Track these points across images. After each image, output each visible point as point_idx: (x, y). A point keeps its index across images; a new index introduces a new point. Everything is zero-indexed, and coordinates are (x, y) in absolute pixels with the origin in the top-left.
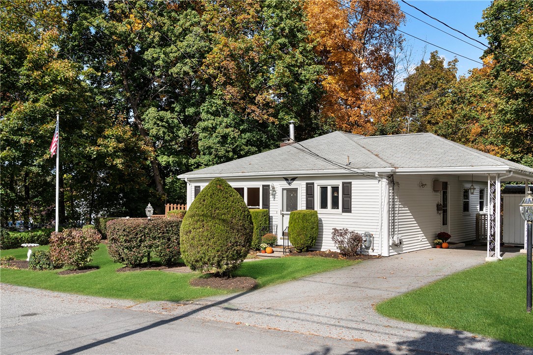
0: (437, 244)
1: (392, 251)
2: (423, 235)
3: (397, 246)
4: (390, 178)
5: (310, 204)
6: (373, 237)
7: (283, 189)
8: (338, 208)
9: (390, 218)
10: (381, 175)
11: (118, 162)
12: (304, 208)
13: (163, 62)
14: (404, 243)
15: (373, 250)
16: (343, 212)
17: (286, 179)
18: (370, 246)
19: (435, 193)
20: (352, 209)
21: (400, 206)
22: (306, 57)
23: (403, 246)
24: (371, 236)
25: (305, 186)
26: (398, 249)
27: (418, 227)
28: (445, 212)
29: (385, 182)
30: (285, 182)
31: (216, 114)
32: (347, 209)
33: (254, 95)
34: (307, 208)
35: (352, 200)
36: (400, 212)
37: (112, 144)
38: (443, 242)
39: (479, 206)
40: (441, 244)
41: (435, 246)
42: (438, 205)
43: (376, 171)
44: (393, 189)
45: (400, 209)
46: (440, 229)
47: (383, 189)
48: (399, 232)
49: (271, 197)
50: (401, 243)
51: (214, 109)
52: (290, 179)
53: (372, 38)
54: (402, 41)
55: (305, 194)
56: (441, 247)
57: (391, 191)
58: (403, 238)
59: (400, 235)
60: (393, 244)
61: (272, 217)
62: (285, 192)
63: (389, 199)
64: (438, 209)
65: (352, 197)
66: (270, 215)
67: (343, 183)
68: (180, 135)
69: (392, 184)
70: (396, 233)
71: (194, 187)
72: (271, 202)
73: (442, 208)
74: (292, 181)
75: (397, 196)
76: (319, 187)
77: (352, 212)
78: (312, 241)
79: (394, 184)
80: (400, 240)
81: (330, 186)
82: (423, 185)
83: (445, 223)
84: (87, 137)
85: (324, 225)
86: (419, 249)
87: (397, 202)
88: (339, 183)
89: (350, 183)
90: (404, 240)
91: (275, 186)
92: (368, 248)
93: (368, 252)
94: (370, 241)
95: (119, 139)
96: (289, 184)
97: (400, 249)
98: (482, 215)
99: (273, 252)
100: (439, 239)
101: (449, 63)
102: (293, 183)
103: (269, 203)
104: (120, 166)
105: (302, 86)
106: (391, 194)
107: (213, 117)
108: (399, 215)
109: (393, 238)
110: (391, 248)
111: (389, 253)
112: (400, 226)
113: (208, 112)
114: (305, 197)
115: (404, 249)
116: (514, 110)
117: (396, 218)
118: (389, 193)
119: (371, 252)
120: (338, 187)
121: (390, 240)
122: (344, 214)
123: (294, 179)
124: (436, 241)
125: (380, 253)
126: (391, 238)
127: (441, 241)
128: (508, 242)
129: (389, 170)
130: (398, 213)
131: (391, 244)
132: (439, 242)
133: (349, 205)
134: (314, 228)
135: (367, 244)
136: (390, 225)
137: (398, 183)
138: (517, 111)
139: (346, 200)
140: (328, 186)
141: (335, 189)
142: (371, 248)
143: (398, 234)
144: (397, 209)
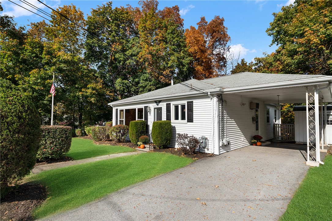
0: (253, 143)
1: (222, 150)
2: (244, 137)
3: (226, 146)
4: (219, 96)
5: (168, 117)
6: (208, 140)
7: (155, 108)
8: (185, 120)
9: (220, 126)
10: (213, 94)
11: (93, 100)
12: (165, 120)
13: (123, 58)
14: (231, 144)
15: (208, 149)
16: (188, 122)
17: (156, 102)
18: (206, 147)
19: (251, 110)
20: (194, 120)
21: (228, 118)
22: (185, 54)
23: (231, 146)
24: (206, 139)
25: (166, 106)
26: (227, 148)
27: (241, 132)
28: (257, 122)
29: (215, 99)
30: (155, 104)
31: (146, 80)
32: (190, 120)
33: (162, 72)
34: (167, 119)
35: (194, 114)
36: (228, 122)
37: (89, 91)
38: (258, 142)
39: (274, 120)
40: (256, 143)
41: (252, 144)
42: (253, 118)
43: (209, 91)
44: (222, 105)
45: (228, 120)
46: (255, 133)
47: (214, 104)
48: (227, 136)
49: (149, 113)
50: (229, 144)
51: (145, 78)
52: (158, 102)
53: (216, 48)
54: (229, 48)
55: (166, 111)
56: (256, 145)
57: (220, 106)
58: (230, 140)
59: (228, 138)
60: (222, 145)
61: (149, 125)
62: (156, 110)
63: (219, 112)
64: (253, 121)
65: (194, 112)
66: (148, 124)
67: (188, 102)
68: (132, 90)
69: (221, 101)
70: (225, 136)
71: (115, 109)
72: (148, 116)
73: (255, 120)
74: (159, 103)
75: (225, 110)
76: (174, 106)
77: (194, 122)
78: (167, 141)
79: (223, 101)
80: (228, 142)
81: (180, 105)
82: (244, 104)
83: (257, 129)
84: (77, 88)
85: (177, 130)
86: (242, 147)
87: (225, 114)
88: (185, 102)
89: (192, 102)
90: (231, 142)
91: (150, 107)
92: (204, 148)
93: (204, 150)
94: (206, 143)
95: (93, 89)
96: (158, 105)
97: (228, 148)
98: (277, 124)
99: (145, 148)
100: (255, 139)
101: (249, 64)
102: (160, 104)
103: (148, 117)
104: (93, 102)
105: (184, 67)
106: (220, 109)
107: (145, 82)
108: (227, 124)
109: (222, 140)
110: (221, 148)
111: (220, 152)
112: (228, 132)
113: (143, 80)
114: (166, 112)
115: (231, 148)
116: (297, 63)
117: (225, 126)
118: (219, 108)
119: (206, 151)
120: (185, 105)
121: (220, 142)
122: (189, 123)
123: (160, 102)
124: (252, 141)
125: (212, 152)
126: (221, 141)
127: (256, 141)
128: (298, 141)
129: (218, 89)
130: (226, 123)
131: (221, 146)
132: (255, 142)
133: (191, 117)
134: (167, 133)
135: (203, 145)
136: (220, 131)
137: (226, 101)
138: (298, 63)
139: (190, 114)
140: (179, 105)
141: (183, 107)
142: (206, 148)
143: (227, 137)
144: (226, 120)
